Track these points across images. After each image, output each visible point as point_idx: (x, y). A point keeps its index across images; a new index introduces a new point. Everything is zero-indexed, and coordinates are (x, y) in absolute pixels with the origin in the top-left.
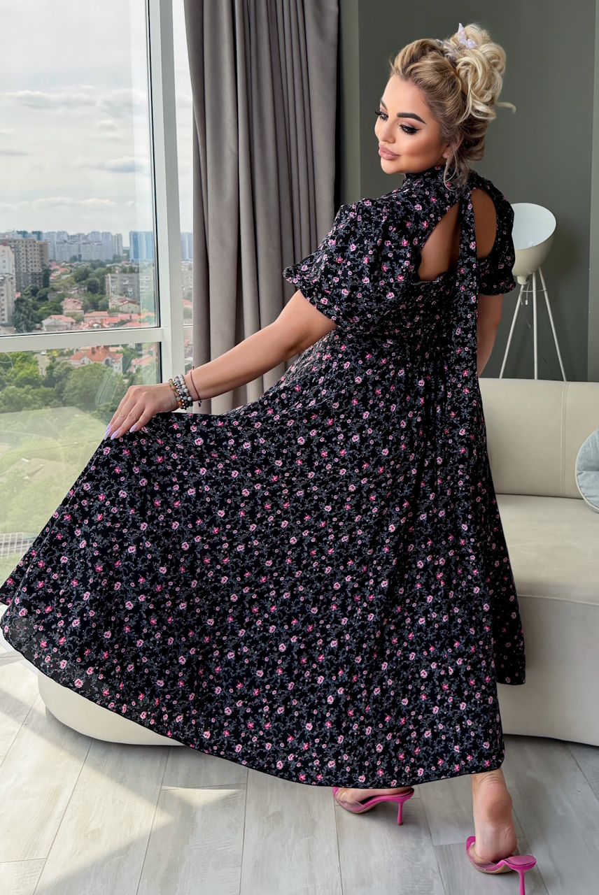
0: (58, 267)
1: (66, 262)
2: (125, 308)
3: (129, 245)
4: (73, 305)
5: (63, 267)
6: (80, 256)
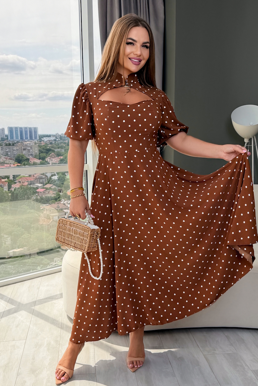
2: (7, 162)
3: (7, 133)
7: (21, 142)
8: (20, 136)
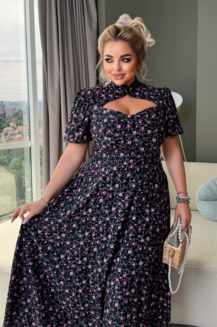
0: (8, 112)
1: (11, 110)
4: (13, 124)
5: (10, 112)
6: (15, 109)
7: (40, 111)
8: (39, 107)
